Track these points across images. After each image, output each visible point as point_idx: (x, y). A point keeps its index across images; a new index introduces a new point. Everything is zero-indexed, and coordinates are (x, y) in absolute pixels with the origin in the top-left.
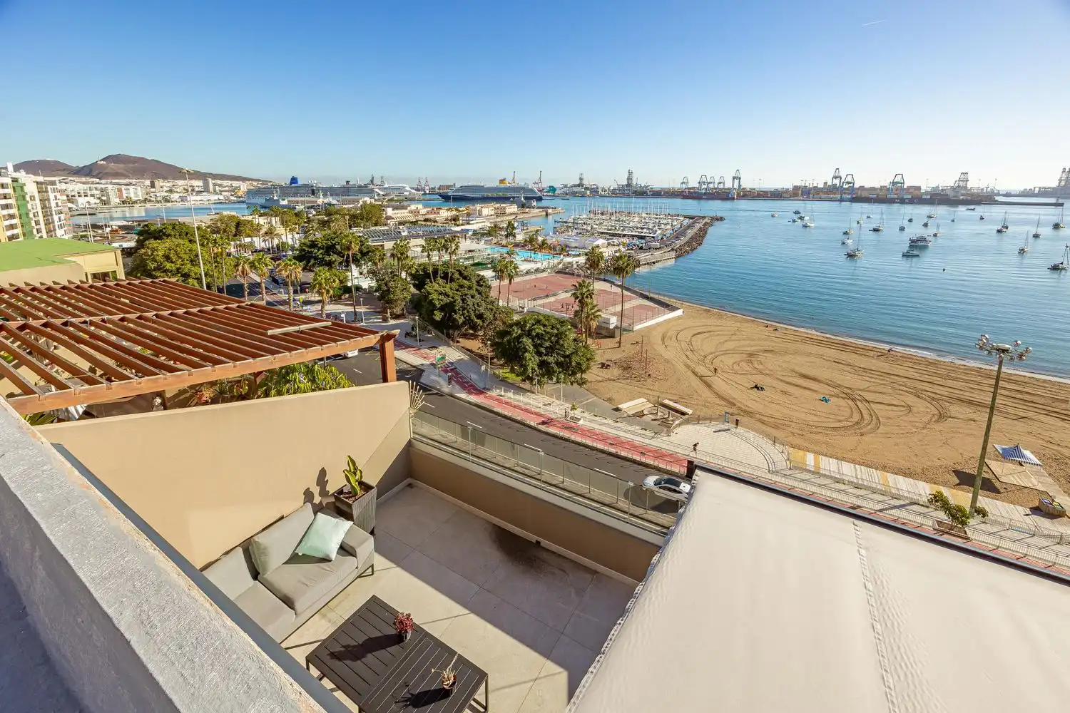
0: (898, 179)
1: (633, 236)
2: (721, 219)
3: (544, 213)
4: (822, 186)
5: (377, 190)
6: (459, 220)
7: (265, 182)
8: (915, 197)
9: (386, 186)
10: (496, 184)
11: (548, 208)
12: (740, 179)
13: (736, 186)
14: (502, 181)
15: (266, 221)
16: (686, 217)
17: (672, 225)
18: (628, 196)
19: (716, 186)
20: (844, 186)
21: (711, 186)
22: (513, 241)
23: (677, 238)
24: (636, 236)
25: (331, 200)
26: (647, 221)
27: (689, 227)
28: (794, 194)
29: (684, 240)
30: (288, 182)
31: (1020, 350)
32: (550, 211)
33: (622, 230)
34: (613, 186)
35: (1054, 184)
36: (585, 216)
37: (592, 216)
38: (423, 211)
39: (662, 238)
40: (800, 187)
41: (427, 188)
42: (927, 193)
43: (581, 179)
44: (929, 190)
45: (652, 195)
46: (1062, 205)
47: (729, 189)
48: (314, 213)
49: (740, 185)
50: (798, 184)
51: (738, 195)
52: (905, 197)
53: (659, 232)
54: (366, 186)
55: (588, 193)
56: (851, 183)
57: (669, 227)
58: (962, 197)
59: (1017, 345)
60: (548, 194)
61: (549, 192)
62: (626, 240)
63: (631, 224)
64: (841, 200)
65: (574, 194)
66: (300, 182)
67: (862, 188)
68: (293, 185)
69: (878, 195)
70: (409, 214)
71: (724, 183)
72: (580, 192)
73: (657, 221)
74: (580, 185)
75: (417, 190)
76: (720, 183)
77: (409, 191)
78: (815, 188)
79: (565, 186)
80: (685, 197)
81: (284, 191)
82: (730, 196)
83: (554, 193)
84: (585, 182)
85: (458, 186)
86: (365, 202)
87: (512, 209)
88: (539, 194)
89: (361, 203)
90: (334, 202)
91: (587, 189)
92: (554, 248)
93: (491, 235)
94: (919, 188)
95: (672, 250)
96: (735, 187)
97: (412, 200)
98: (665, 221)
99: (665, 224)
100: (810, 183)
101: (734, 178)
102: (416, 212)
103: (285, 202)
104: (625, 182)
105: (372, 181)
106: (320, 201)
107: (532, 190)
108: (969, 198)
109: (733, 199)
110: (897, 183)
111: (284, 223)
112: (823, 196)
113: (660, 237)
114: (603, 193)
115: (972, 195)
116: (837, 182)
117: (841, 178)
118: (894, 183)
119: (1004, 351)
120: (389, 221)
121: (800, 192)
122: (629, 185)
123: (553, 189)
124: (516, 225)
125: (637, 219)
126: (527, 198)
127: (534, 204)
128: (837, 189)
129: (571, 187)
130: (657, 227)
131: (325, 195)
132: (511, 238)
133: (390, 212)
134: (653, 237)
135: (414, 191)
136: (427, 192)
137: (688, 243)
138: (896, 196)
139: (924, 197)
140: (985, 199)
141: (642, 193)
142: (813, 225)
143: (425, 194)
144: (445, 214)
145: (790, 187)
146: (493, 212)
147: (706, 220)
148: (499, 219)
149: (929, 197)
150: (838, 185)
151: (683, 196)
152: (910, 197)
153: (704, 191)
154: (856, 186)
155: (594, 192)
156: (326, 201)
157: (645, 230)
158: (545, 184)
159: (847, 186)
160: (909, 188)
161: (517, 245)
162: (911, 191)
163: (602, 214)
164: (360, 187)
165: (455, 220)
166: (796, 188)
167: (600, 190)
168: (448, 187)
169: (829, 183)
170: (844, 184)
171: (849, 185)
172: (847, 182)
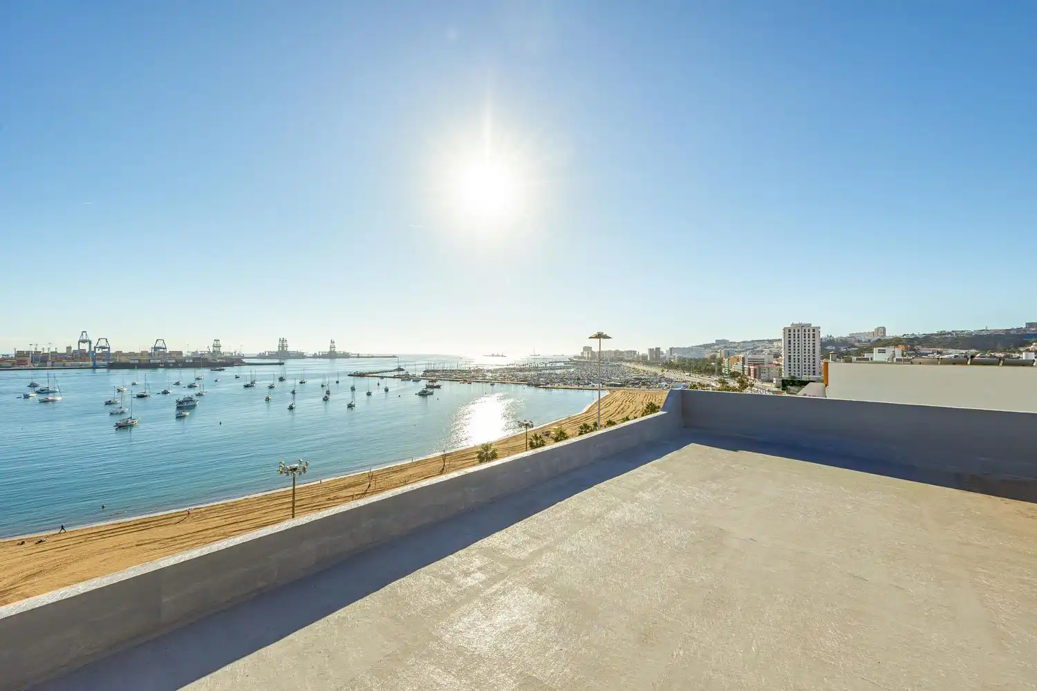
0: (160, 344)
4: (65, 352)
8: (179, 362)
20: (97, 352)
28: (18, 362)
31: (303, 465)
35: (276, 349)
40: (28, 353)
42: (188, 357)
44: (190, 354)
46: (283, 364)
50: (24, 349)
52: (169, 361)
56: (105, 348)
58: (218, 361)
59: (301, 463)
64: (95, 367)
67: (119, 353)
69: (140, 360)
78: (54, 354)
94: (181, 353)
100: (44, 347)
108: (224, 361)
110: (159, 348)
112: (68, 364)
115: (226, 358)
116: (85, 347)
117: (90, 342)
118: (156, 348)
119: (295, 469)
121: (28, 359)
128: (87, 354)
138: (159, 361)
139: (187, 361)
140: (235, 361)
142: (59, 398)
145: (12, 353)
149: (191, 361)
150: (87, 351)
152: (174, 361)
154: (112, 351)
159: (100, 351)
160: (171, 353)
162: (173, 355)
166: (20, 354)
169: (75, 348)
170: (97, 349)
171: (104, 350)
172: (100, 347)
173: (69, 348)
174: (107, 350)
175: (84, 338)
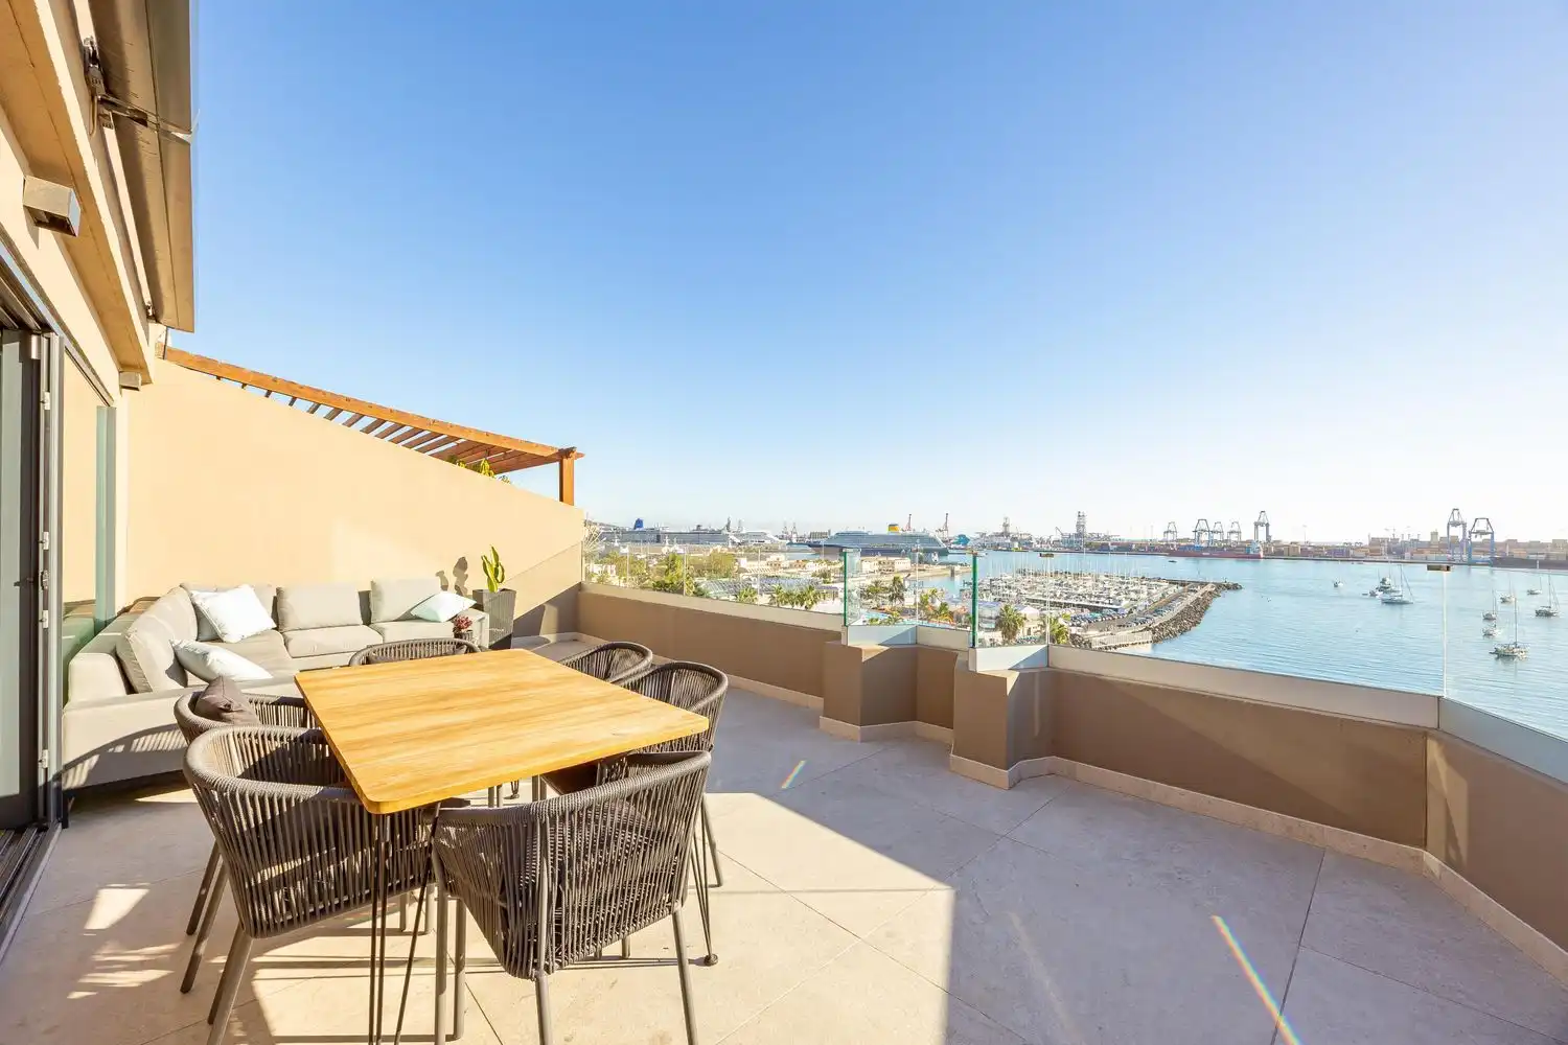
1: (1083, 607)
2: (1235, 587)
3: (949, 572)
4: (1429, 540)
5: (731, 537)
6: (829, 576)
7: (608, 526)
9: (744, 532)
10: (885, 531)
11: (956, 564)
12: (1267, 525)
13: (1262, 537)
14: (892, 526)
15: (600, 569)
16: (1173, 582)
17: (1149, 594)
18: (1079, 551)
19: (1225, 538)
20: (1474, 540)
21: (1217, 537)
22: (900, 606)
23: (1157, 612)
24: (1086, 607)
25: (677, 548)
26: (1107, 586)
27: (1177, 597)
28: (1371, 551)
29: (1168, 615)
30: (632, 527)
32: (957, 568)
33: (1067, 598)
34: (1057, 536)
36: (1009, 577)
37: (1020, 576)
38: (786, 564)
39: (1130, 612)
40: (1383, 540)
41: (794, 536)
43: (1006, 526)
45: (1117, 550)
47: (1247, 542)
48: (656, 563)
49: (1268, 537)
50: (1380, 534)
51: (1266, 551)
53: (1125, 603)
54: (720, 532)
55: (1016, 545)
56: (1487, 533)
57: (1144, 596)
60: (957, 546)
61: (958, 543)
62: (1071, 612)
63: (1080, 591)
64: (1472, 563)
65: (996, 547)
66: (646, 526)
67: (1513, 543)
68: (637, 529)
69: (1548, 556)
70: (769, 567)
71: (1239, 532)
72: (1003, 545)
73: (1124, 587)
74: (1005, 534)
75: (782, 538)
76: (1232, 532)
77: (771, 539)
78: (1415, 542)
79: (983, 535)
80: (1172, 553)
81: (625, 536)
82: (1252, 553)
83: (965, 544)
84: (1011, 530)
85: (833, 534)
86: (715, 551)
87: (902, 564)
88: (944, 546)
89: (711, 551)
90: (681, 551)
91: (1014, 539)
92: (959, 619)
93: (869, 597)
95: (1147, 629)
96: (1260, 539)
97: (776, 551)
98: (1135, 588)
99: (1136, 592)
100: (1403, 533)
101: (1256, 525)
102: (777, 565)
103: (625, 550)
104: (1073, 530)
105: (728, 526)
106: (665, 550)
107: (933, 540)
109: (1258, 557)
111: (620, 572)
112: (1433, 556)
113: (1126, 611)
114: (1039, 546)
116: (1457, 532)
117: (1464, 525)
120: (741, 575)
121: (1383, 549)
122: (1079, 535)
123: (963, 540)
124: (907, 584)
125: (1089, 583)
126: (927, 549)
127: (935, 557)
128: (1460, 544)
129: (992, 536)
130: (1122, 596)
131: (671, 542)
132: (898, 602)
133: (744, 563)
134: (1116, 610)
135: (777, 539)
136: (794, 541)
137: (1175, 620)
141: (1101, 547)
143: (791, 543)
144: (814, 567)
145: (1366, 540)
146: (876, 568)
147: (1208, 588)
148: (884, 578)
150: (1461, 538)
151: (1169, 551)
153: (1204, 545)
154: (1499, 539)
155: (1026, 545)
156: (671, 550)
157: (1102, 599)
158: (953, 533)
159: (1479, 540)
161: (904, 612)
163: (1036, 575)
164: (713, 532)
165: (824, 575)
166: (1375, 542)
167: (1034, 541)
168: (822, 535)
169: (1443, 533)
170: (1473, 535)
171: (1484, 537)
172: (1478, 532)
173: (1434, 534)
174: (1489, 536)
175: (1456, 518)
